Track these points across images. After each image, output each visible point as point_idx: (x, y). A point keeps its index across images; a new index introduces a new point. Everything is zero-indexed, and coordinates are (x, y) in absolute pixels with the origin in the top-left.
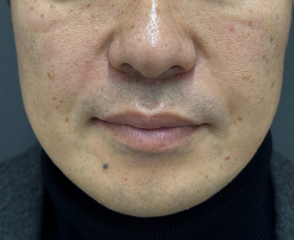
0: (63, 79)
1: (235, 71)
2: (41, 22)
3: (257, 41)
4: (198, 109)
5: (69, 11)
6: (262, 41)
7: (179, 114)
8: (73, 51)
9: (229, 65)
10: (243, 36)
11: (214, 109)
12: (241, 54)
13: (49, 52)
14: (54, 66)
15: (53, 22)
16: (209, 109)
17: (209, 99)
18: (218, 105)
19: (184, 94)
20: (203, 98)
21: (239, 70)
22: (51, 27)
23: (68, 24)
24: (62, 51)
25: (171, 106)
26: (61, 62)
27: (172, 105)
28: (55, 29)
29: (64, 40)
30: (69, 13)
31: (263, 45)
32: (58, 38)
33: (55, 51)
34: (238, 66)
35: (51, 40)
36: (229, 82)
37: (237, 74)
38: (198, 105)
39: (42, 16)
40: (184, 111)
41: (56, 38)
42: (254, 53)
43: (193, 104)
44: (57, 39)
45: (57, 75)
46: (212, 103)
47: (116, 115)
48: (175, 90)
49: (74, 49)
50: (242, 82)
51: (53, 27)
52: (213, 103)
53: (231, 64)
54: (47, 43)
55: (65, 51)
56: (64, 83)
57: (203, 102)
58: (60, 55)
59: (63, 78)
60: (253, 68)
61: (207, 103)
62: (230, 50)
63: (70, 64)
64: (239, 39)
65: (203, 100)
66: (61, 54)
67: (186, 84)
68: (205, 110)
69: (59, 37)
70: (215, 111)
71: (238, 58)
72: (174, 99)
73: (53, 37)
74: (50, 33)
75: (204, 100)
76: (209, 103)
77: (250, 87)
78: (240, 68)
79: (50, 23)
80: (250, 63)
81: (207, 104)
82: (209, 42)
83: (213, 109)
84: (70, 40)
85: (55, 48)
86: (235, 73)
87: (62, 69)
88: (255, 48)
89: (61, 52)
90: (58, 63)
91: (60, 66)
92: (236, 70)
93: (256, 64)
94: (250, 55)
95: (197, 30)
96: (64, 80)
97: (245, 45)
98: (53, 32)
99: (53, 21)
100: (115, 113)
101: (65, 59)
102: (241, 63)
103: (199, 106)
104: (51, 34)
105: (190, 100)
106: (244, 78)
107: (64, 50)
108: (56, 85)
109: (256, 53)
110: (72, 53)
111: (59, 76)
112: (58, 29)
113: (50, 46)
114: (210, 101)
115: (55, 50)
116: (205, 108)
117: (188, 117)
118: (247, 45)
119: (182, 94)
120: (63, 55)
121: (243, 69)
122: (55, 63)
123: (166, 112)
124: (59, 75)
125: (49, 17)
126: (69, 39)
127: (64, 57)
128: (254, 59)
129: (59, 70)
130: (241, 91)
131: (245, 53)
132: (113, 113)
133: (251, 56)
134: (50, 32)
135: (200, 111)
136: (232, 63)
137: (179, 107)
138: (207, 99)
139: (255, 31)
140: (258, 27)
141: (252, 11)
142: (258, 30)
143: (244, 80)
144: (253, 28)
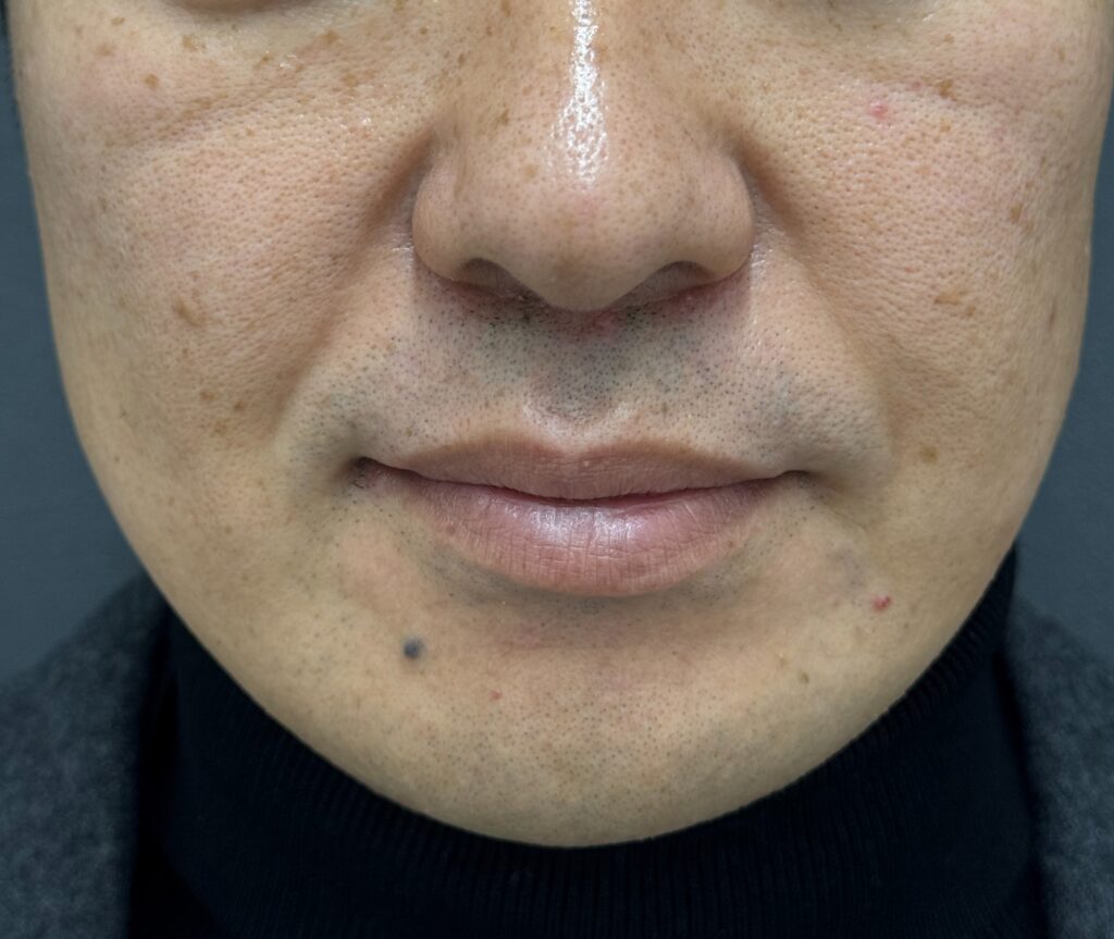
0: (244, 324)
1: (903, 274)
2: (149, 106)
3: (984, 152)
4: (766, 419)
5: (258, 60)
6: (1003, 150)
7: (691, 445)
8: (276, 216)
9: (879, 251)
10: (924, 135)
11: (829, 419)
12: (923, 205)
13: (180, 219)
14: (202, 275)
15: (197, 105)
16: (811, 417)
17: (807, 381)
18: (842, 402)
19: (711, 366)
20: (786, 378)
21: (918, 270)
22: (190, 125)
23: (254, 110)
24: (234, 218)
25: (660, 416)
26: (232, 258)
27: (665, 410)
28: (206, 130)
29: (238, 174)
30: (257, 67)
31: (1010, 167)
32: (219, 165)
33: (204, 216)
34: (913, 253)
35: (187, 175)
36: (880, 314)
37: (912, 285)
38: (768, 405)
39: (152, 81)
40: (711, 432)
41: (208, 166)
42: (973, 202)
43: (749, 404)
44: (213, 169)
45: (218, 310)
46: (820, 395)
47: (447, 447)
48: (676, 353)
49: (282, 209)
50: (933, 315)
51: (197, 125)
52: (826, 393)
53: (888, 249)
54: (173, 186)
55: (245, 216)
56: (246, 338)
57: (785, 394)
58: (223, 231)
59: (241, 320)
60: (974, 258)
61: (800, 394)
62: (879, 194)
63: (270, 265)
64: (910, 148)
65: (786, 385)
66: (230, 230)
67: (720, 325)
68: (795, 424)
69: (222, 163)
70: (834, 425)
71: (914, 222)
72: (672, 386)
73: (198, 162)
74: (185, 145)
75: (790, 383)
76: (809, 396)
77: (966, 334)
78: (921, 262)
79: (182, 108)
80: (963, 240)
81: (802, 400)
82: (799, 166)
83: (824, 417)
84: (263, 172)
85: (203, 205)
86: (903, 280)
87: (235, 286)
88: (976, 182)
89: (226, 219)
90: (217, 262)
91: (225, 276)
92: (908, 270)
93: (985, 241)
94: (960, 210)
95: (755, 122)
96: (248, 328)
97: (937, 168)
98: (199, 142)
99: (198, 101)
100: (442, 441)
101: (246, 246)
102: (927, 243)
103: (772, 408)
104: (189, 149)
105: (736, 390)
106: (937, 301)
107: (242, 213)
108: (213, 348)
109: (982, 200)
110: (272, 225)
111: (223, 313)
112: (217, 132)
113: (185, 198)
114: (813, 388)
115: (203, 211)
116: (794, 414)
117: (728, 453)
118: (944, 168)
119: (702, 367)
120: (239, 233)
121: (935, 264)
122: (206, 263)
123: (638, 438)
124: (226, 308)
125: (181, 87)
126: (258, 168)
127: (243, 240)
128: (976, 223)
129: (224, 290)
130: (928, 350)
131: (937, 203)
132: (436, 440)
133: (964, 213)
134: (185, 142)
135: (774, 427)
136: (889, 245)
137: (690, 416)
138: (799, 380)
139: (969, 114)
140: (978, 97)
141: (949, 39)
142: (979, 110)
143: (937, 306)
144: (958, 102)
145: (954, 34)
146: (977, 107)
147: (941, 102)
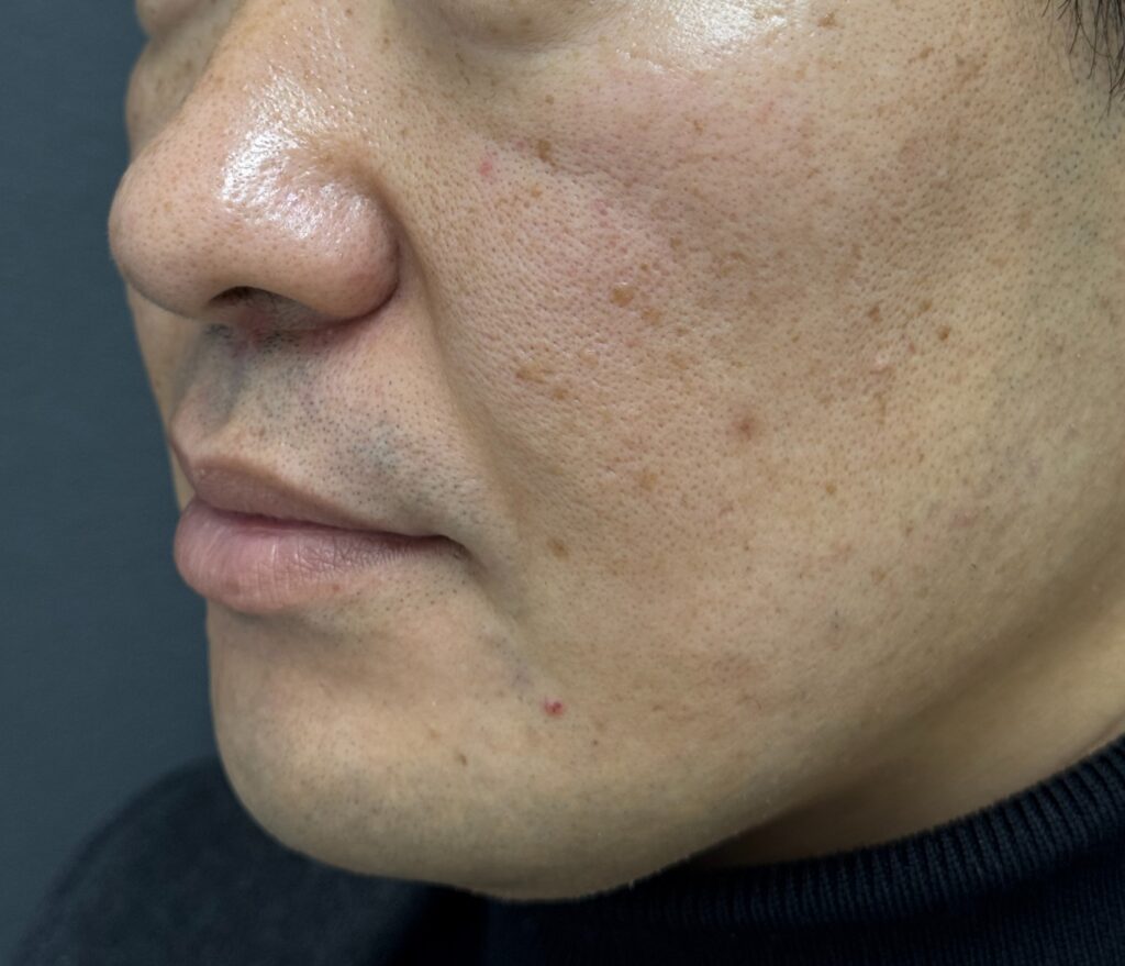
1: (486, 341)
3: (577, 223)
4: (358, 465)
7: (278, 472)
9: (467, 313)
10: (516, 198)
11: (428, 480)
12: (504, 271)
16: (407, 473)
17: (406, 435)
18: (440, 464)
19: (316, 401)
20: (386, 428)
21: (499, 339)
25: (257, 438)
27: (262, 433)
34: (495, 320)
36: (472, 379)
37: (494, 354)
38: (361, 451)
40: (301, 464)
42: (558, 276)
43: (342, 446)
46: (418, 452)
48: (289, 381)
50: (515, 389)
52: (424, 452)
53: (473, 312)
57: (382, 443)
60: (559, 336)
61: (397, 447)
62: (469, 254)
64: (502, 210)
65: (383, 435)
67: (342, 363)
68: (392, 477)
70: (434, 488)
71: (496, 288)
72: (276, 412)
75: (389, 434)
76: (405, 451)
78: (501, 331)
80: (543, 314)
81: (399, 454)
83: (421, 476)
86: (486, 347)
88: (563, 254)
92: (492, 338)
93: (575, 319)
94: (541, 282)
97: (523, 236)
102: (507, 311)
103: (364, 455)
105: (332, 428)
106: (519, 375)
109: (569, 274)
114: (411, 444)
116: (389, 466)
117: (317, 489)
118: (529, 236)
119: (307, 400)
121: (516, 335)
123: (232, 455)
128: (561, 298)
130: (518, 427)
131: (518, 271)
133: (546, 285)
135: (367, 475)
136: (474, 308)
137: (283, 445)
138: (399, 433)
139: (568, 181)
140: (578, 164)
141: (550, 100)
142: (578, 178)
143: (519, 381)
144: (556, 168)
145: (555, 95)
146: (577, 174)
147: (540, 165)
